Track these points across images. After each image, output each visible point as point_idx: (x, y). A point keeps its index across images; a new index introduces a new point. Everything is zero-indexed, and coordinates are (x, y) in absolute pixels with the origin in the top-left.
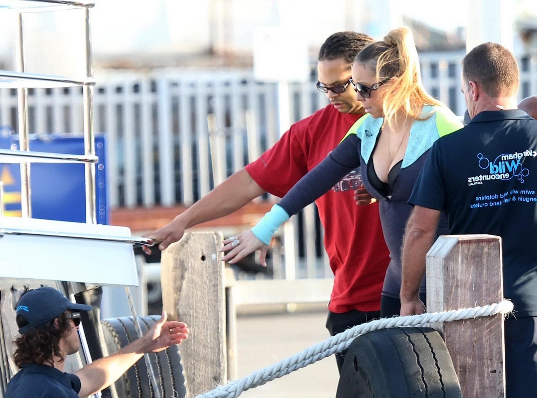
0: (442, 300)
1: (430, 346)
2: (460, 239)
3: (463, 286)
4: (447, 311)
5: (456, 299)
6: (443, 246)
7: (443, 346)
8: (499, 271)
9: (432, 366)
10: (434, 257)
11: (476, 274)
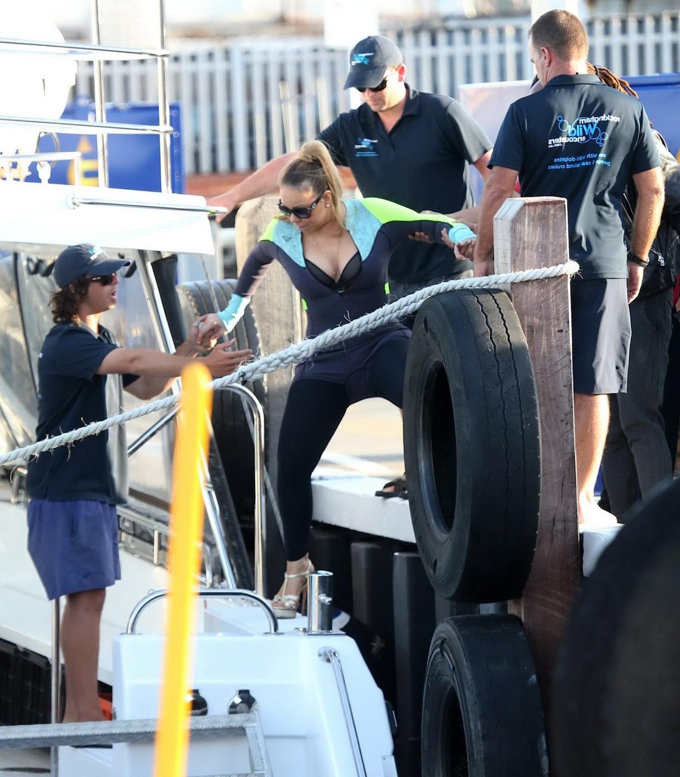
0: (509, 261)
1: (498, 307)
2: (527, 202)
3: (530, 247)
4: (515, 272)
5: (523, 260)
6: (509, 208)
7: (511, 306)
8: (565, 233)
9: (500, 327)
10: (501, 219)
11: (543, 235)
